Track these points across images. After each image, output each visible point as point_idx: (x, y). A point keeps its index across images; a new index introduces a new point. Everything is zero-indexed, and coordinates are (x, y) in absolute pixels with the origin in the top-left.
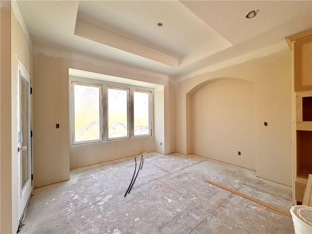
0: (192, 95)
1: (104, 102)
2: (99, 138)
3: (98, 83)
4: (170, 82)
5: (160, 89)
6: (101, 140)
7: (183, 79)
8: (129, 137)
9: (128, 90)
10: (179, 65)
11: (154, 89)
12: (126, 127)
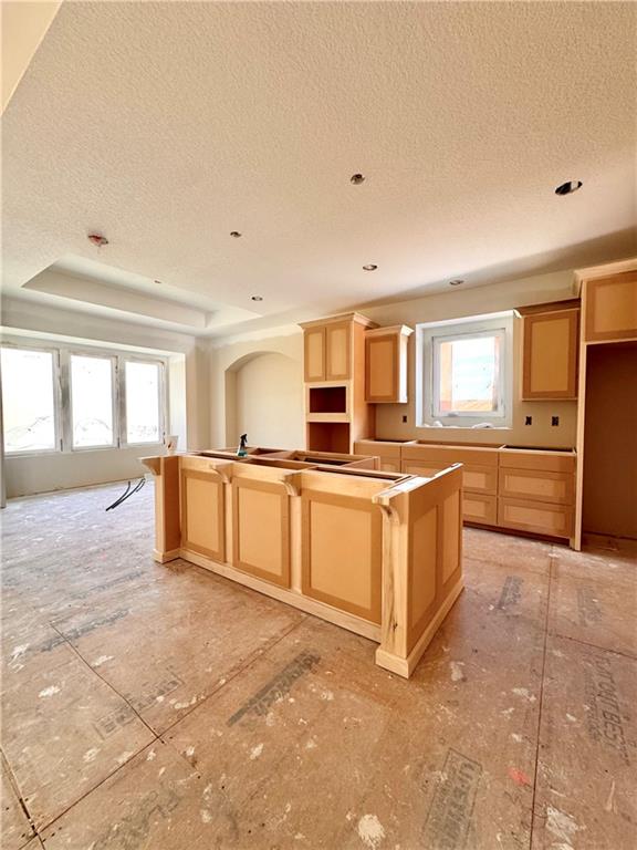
0: (236, 373)
1: (63, 380)
2: (53, 447)
3: (51, 345)
4: (197, 349)
5: (178, 361)
6: (59, 449)
7: (220, 344)
8: (116, 445)
9: (114, 359)
10: (207, 324)
11: (168, 358)
12: (111, 427)
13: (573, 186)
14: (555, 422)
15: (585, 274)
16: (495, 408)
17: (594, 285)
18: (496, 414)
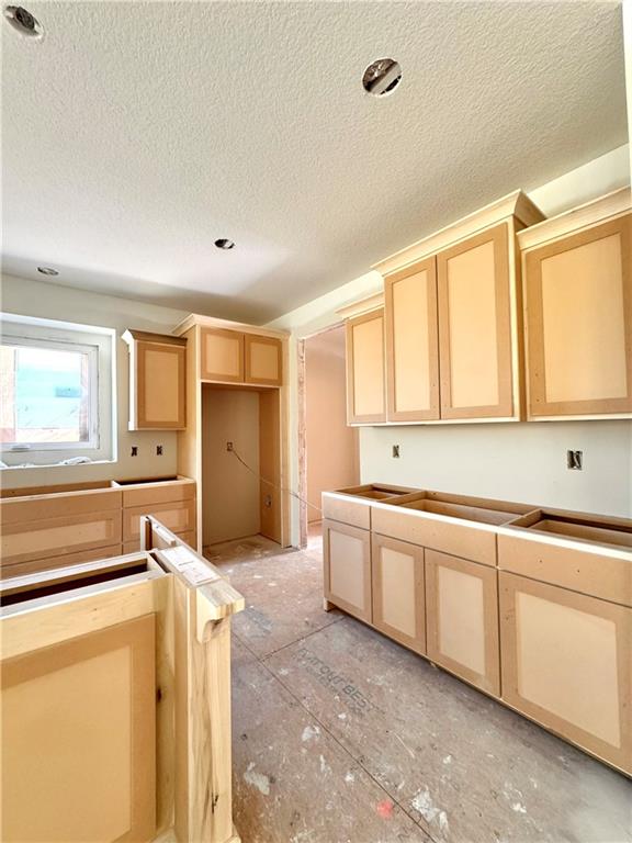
13: (227, 245)
14: (159, 451)
15: (200, 320)
16: (85, 437)
17: (206, 331)
18: (86, 445)
